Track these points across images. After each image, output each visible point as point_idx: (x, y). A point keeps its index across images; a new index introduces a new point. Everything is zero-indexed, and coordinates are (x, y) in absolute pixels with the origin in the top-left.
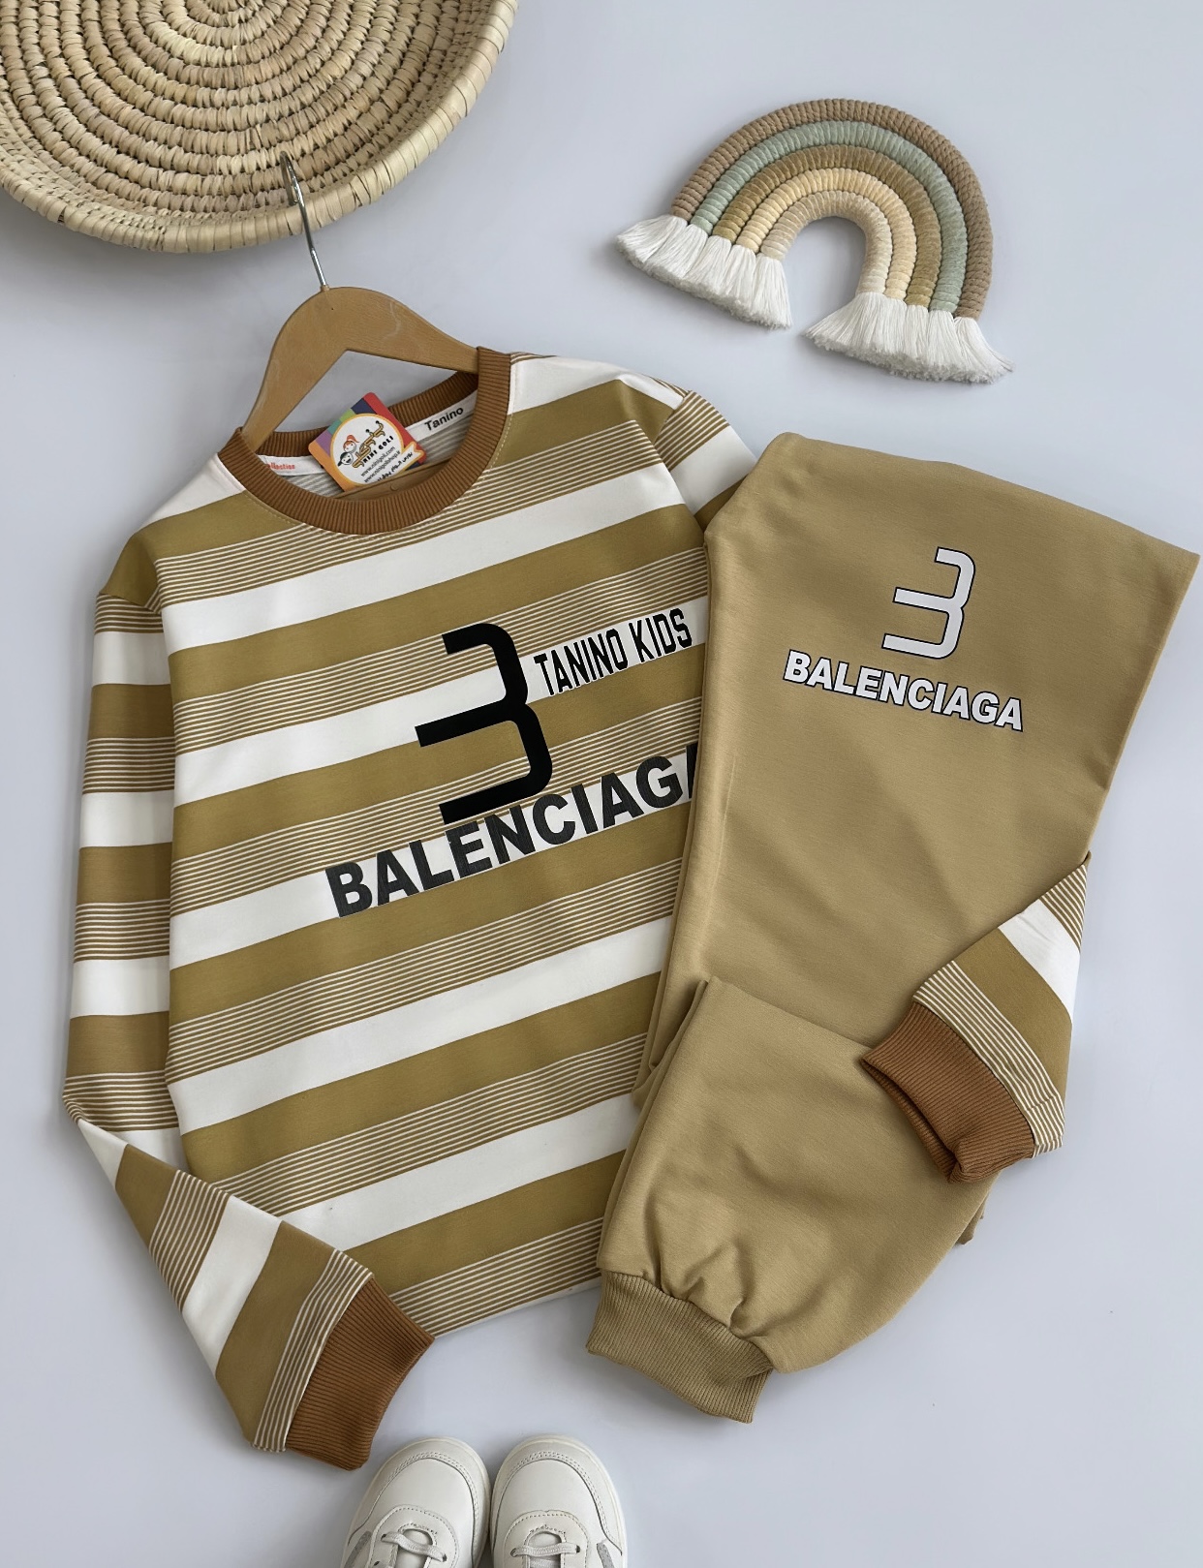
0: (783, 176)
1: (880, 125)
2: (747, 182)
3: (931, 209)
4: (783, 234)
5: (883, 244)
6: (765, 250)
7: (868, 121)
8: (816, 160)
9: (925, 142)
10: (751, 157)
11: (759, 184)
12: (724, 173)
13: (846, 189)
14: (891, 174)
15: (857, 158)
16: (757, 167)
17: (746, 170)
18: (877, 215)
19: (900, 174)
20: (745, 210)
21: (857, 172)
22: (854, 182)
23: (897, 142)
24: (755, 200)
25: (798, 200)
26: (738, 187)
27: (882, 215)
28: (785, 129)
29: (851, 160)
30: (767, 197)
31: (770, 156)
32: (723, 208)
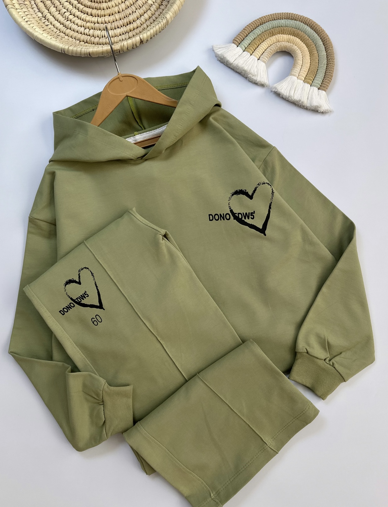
0: (270, 35)
1: (304, 23)
2: (258, 36)
3: (316, 52)
4: (268, 55)
5: (299, 61)
6: (261, 59)
7: (300, 21)
8: (281, 31)
9: (317, 30)
10: (260, 27)
11: (262, 37)
12: (251, 32)
13: (289, 42)
14: (305, 39)
15: (295, 32)
16: (262, 31)
18: (298, 52)
19: (308, 39)
20: (256, 44)
21: (294, 37)
22: (293, 40)
23: (308, 29)
24: (260, 42)
25: (274, 43)
26: (255, 37)
27: (300, 52)
28: (272, 20)
29: (293, 33)
30: (264, 41)
31: (267, 28)
32: (249, 43)
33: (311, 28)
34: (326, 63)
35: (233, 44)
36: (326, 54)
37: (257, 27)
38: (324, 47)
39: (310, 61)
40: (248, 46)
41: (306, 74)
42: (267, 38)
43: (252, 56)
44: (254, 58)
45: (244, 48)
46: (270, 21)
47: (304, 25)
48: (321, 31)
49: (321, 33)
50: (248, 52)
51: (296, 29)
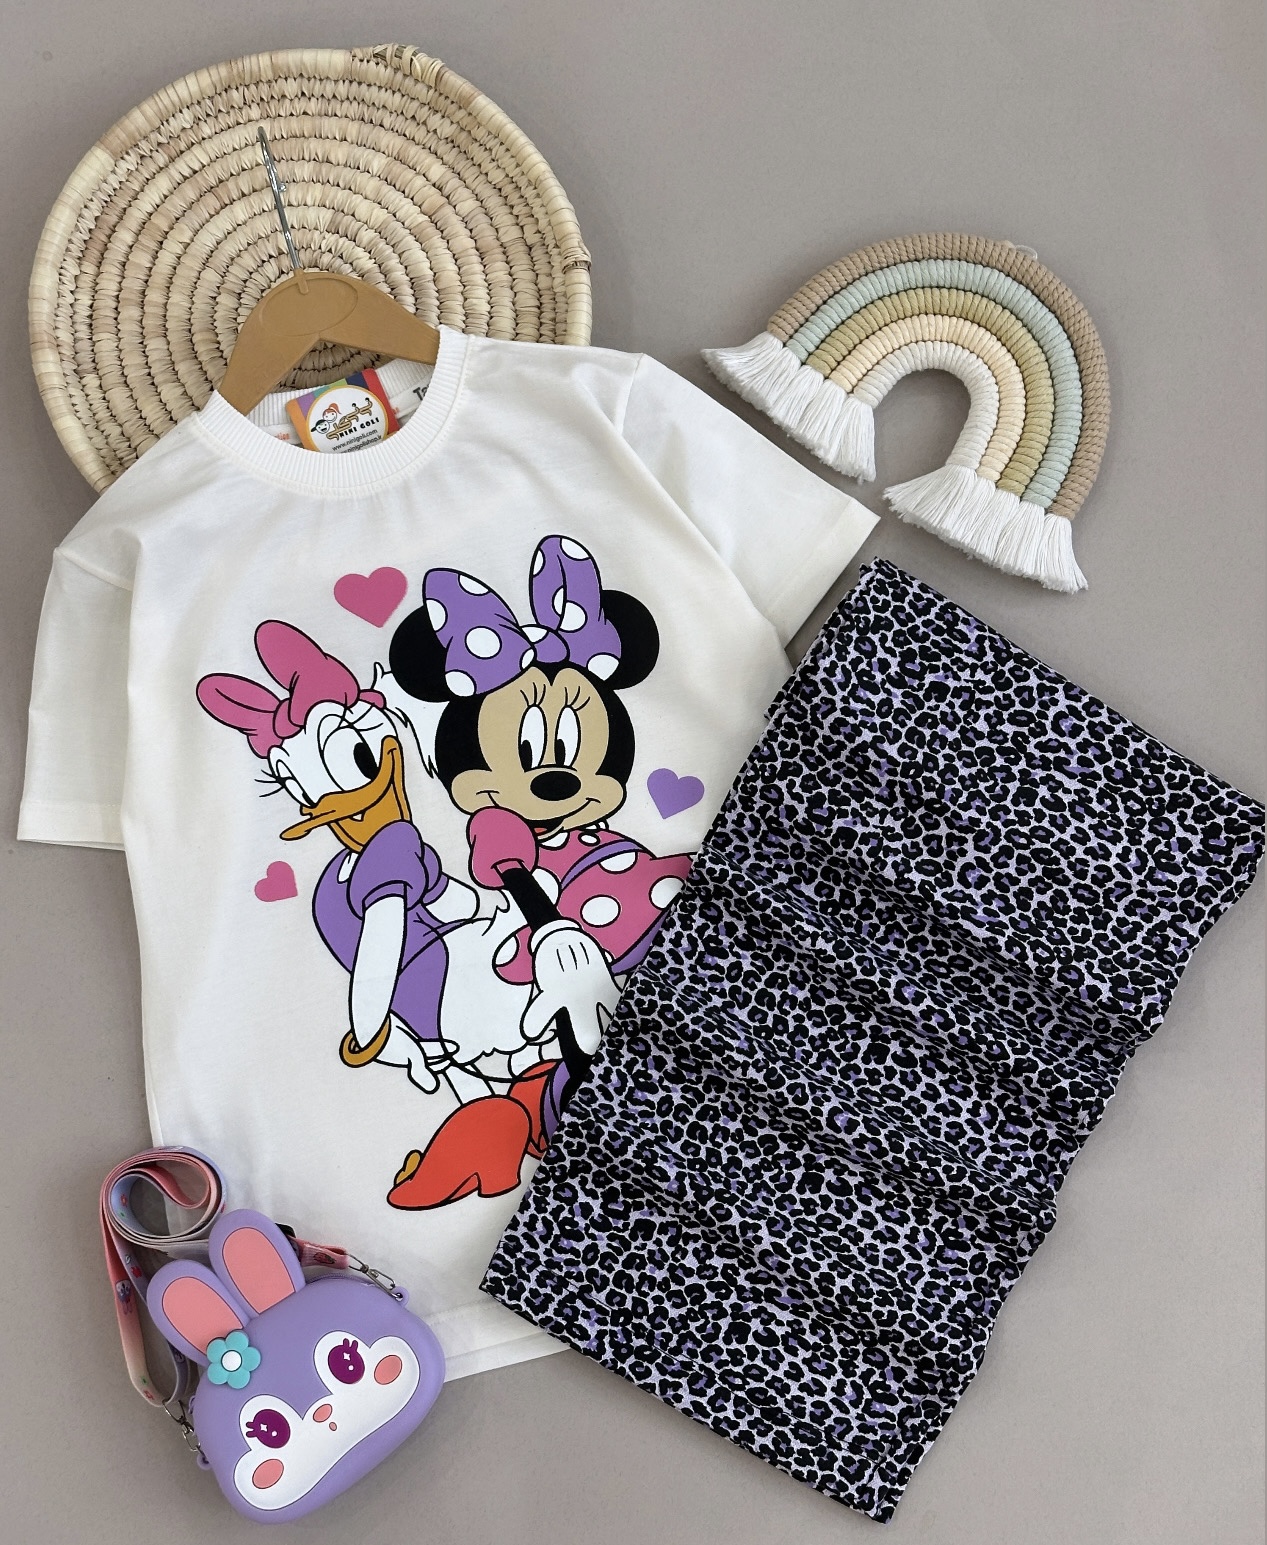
32: (823, 336)
34: (1080, 424)
35: (771, 338)
36: (1081, 392)
37: (854, 280)
38: (1077, 368)
39: (1026, 413)
40: (817, 348)
41: (1006, 461)
42: (886, 325)
43: (828, 382)
44: (835, 390)
45: (804, 355)
46: (902, 262)
47: (1016, 284)
49: (1072, 321)
50: (816, 368)
51: (987, 297)
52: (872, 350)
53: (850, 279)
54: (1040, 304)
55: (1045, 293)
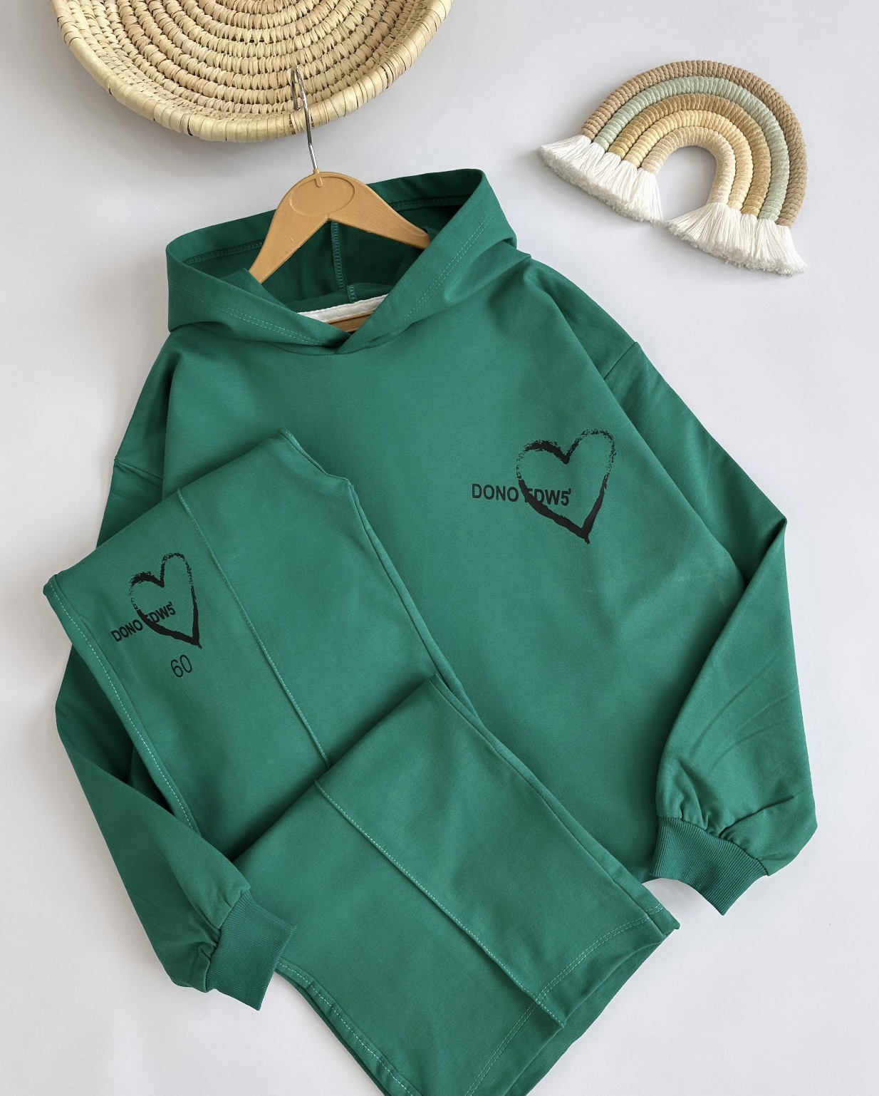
0: (663, 113)
1: (734, 82)
2: (636, 116)
3: (766, 145)
4: (660, 155)
5: (729, 168)
6: (645, 165)
7: (726, 78)
8: (687, 104)
9: (766, 96)
10: (640, 97)
11: (645, 117)
12: (620, 108)
13: (706, 126)
14: (739, 117)
15: (715, 105)
16: (644, 104)
17: (637, 107)
18: (727, 146)
19: (745, 118)
20: (633, 135)
21: (715, 114)
22: (713, 121)
23: (746, 94)
24: (641, 129)
25: (672, 131)
26: (630, 118)
27: (730, 147)
28: (666, 80)
29: (712, 105)
30: (649, 127)
31: (655, 98)
32: (618, 132)
33: (751, 92)
34: (789, 167)
35: (584, 136)
36: (786, 147)
37: (633, 96)
38: (782, 132)
39: (754, 165)
40: (615, 141)
41: (746, 196)
42: (657, 121)
43: (625, 162)
44: (630, 166)
45: (607, 145)
46: (661, 81)
47: (736, 86)
48: (774, 98)
49: (775, 104)
50: (616, 152)
51: (719, 96)
52: (652, 138)
53: (631, 95)
54: (753, 96)
55: (756, 89)
